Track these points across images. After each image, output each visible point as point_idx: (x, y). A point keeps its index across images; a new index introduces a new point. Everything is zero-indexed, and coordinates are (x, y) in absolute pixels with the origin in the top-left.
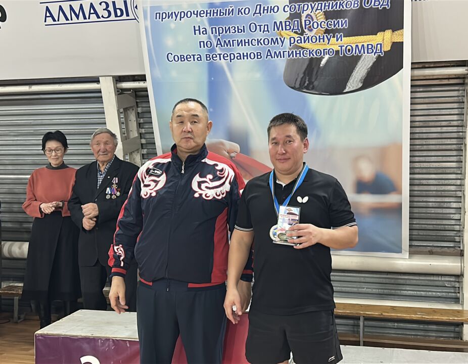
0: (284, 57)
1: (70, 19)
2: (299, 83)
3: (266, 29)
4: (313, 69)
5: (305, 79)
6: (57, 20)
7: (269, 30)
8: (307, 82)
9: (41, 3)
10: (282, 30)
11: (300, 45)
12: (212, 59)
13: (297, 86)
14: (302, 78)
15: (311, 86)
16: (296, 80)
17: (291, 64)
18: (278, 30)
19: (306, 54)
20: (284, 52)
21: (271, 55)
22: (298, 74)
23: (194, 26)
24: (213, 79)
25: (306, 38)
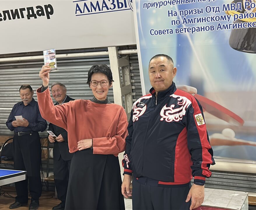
0: (230, 28)
1: (90, 11)
2: (240, 45)
3: (217, 10)
4: (251, 35)
5: (245, 43)
6: (83, 12)
7: (220, 10)
8: (246, 45)
9: (73, 2)
10: (229, 10)
11: (242, 19)
12: (180, 32)
13: (239, 47)
14: (243, 42)
15: (249, 47)
16: (238, 44)
17: (235, 33)
18: (226, 10)
19: (245, 25)
20: (230, 25)
21: (221, 27)
22: (240, 39)
23: (169, 11)
24: (180, 45)
25: (246, 15)
